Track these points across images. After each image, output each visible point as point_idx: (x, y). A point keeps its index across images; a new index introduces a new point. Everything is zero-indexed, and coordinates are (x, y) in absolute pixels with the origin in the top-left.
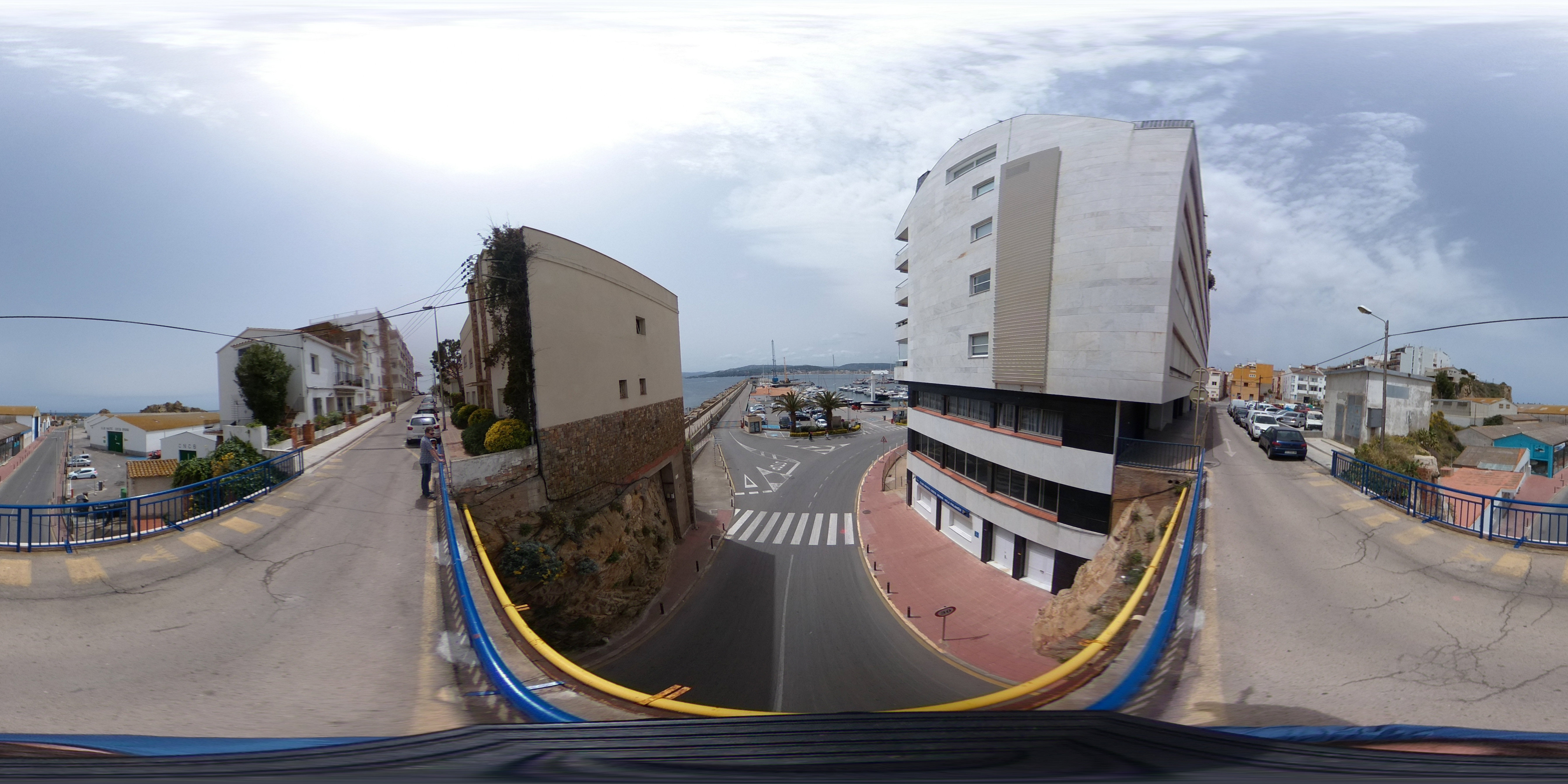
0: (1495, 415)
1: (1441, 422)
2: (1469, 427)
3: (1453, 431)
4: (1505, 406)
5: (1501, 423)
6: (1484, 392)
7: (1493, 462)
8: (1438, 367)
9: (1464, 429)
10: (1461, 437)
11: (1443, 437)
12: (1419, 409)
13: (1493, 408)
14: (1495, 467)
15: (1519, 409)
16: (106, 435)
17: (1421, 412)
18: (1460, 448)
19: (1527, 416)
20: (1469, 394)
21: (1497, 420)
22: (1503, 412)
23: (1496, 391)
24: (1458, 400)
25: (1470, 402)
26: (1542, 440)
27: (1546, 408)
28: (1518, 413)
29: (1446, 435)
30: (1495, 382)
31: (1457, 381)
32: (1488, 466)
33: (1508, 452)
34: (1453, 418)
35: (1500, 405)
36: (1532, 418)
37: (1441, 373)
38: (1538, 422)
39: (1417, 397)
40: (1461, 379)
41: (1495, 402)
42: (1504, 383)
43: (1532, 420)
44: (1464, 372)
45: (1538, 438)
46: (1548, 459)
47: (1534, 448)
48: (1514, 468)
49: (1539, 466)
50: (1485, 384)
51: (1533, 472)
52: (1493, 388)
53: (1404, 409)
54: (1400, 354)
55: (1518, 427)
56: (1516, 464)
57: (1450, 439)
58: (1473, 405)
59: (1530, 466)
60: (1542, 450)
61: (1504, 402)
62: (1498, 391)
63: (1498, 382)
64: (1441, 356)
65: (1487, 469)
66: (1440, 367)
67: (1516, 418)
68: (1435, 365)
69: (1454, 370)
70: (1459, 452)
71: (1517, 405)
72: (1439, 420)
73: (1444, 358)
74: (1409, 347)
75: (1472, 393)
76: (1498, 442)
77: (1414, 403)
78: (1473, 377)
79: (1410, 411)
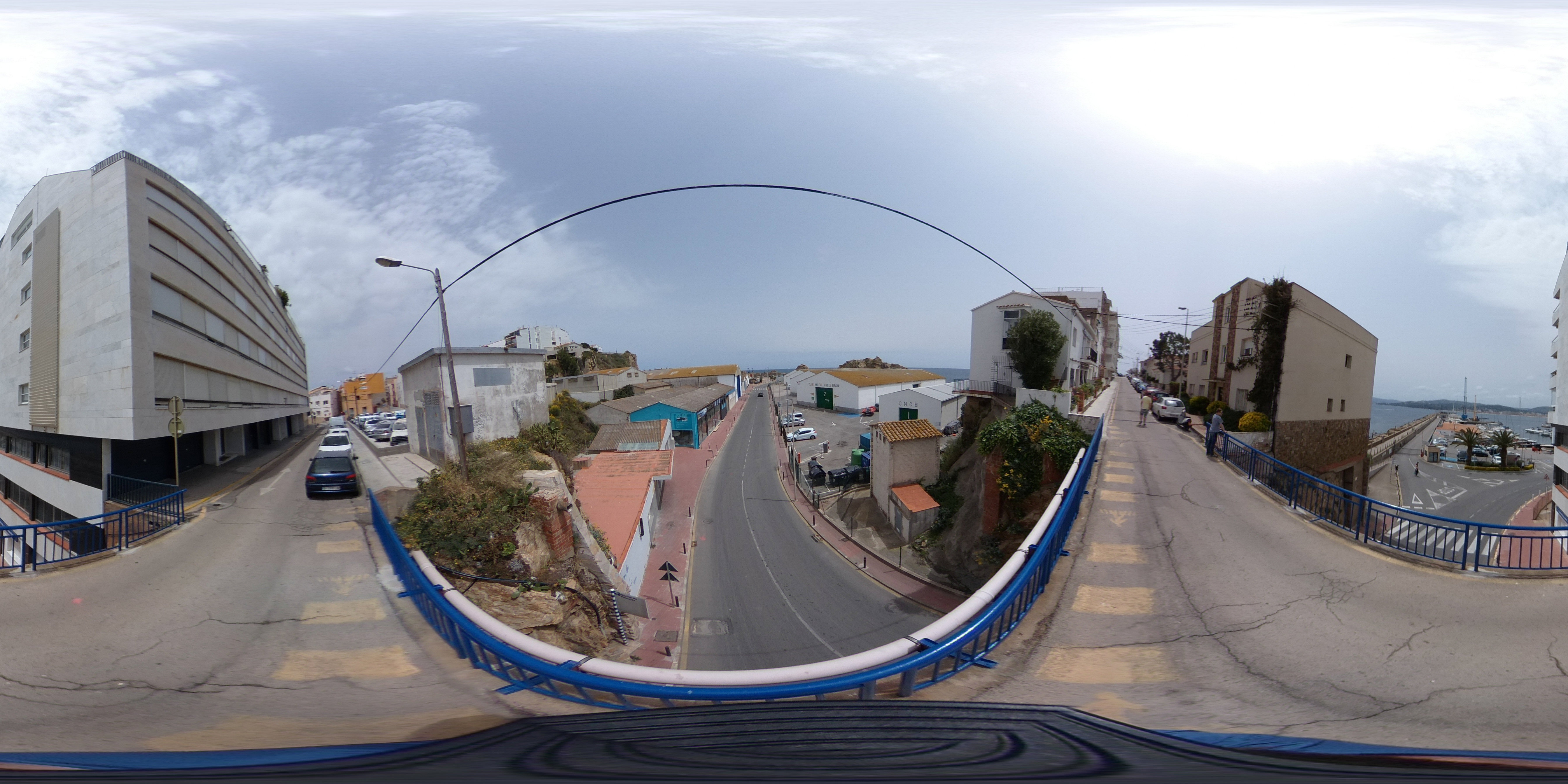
0: (624, 386)
1: (568, 402)
2: (599, 403)
3: (583, 411)
4: (633, 375)
5: (632, 394)
6: (609, 364)
7: (634, 441)
8: (558, 345)
9: (594, 405)
10: (593, 415)
11: (573, 420)
12: (530, 396)
13: (621, 379)
14: (637, 447)
15: (648, 376)
16: (814, 391)
17: (534, 399)
18: (594, 429)
19: (657, 383)
20: (593, 367)
21: (627, 391)
22: (633, 381)
23: (621, 361)
24: (584, 376)
25: (597, 376)
26: (682, 407)
27: (677, 372)
28: (648, 380)
29: (576, 417)
30: (618, 352)
31: (579, 356)
32: (629, 447)
33: (649, 427)
34: (581, 395)
35: (628, 374)
36: (664, 384)
37: (561, 350)
38: (669, 387)
39: (525, 378)
40: (583, 353)
41: (623, 372)
42: (627, 352)
43: (663, 386)
44: (585, 346)
45: (678, 406)
46: (691, 428)
47: (675, 417)
48: (660, 446)
49: (683, 437)
50: (608, 355)
51: (677, 444)
52: (618, 358)
53: (507, 399)
54: (515, 338)
55: (652, 396)
56: (660, 441)
57: (581, 420)
58: (600, 378)
59: (673, 439)
60: (685, 419)
61: (632, 370)
62: (623, 361)
63: (621, 351)
64: (558, 333)
65: (629, 452)
66: (559, 345)
67: (647, 386)
68: (554, 343)
69: (574, 345)
70: (594, 434)
71: (644, 372)
72: (565, 400)
73: (563, 334)
74: (523, 329)
75: (596, 367)
76: (634, 415)
77: (522, 388)
78: (596, 350)
79: (517, 401)
